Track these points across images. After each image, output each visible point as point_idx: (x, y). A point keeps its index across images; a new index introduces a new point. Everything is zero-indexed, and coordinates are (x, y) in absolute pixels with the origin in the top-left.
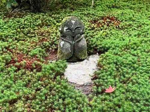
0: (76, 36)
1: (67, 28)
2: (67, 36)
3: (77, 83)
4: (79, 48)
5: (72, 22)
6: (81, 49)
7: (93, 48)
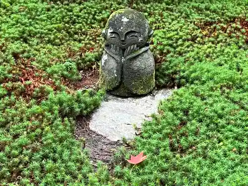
0: (127, 48)
1: (112, 31)
2: (112, 45)
3: (108, 138)
4: (133, 72)
5: (122, 20)
6: (137, 75)
7: (168, 75)
